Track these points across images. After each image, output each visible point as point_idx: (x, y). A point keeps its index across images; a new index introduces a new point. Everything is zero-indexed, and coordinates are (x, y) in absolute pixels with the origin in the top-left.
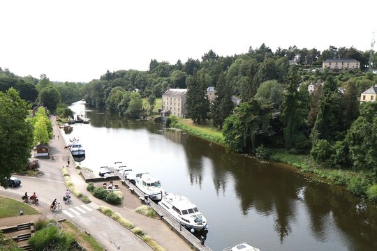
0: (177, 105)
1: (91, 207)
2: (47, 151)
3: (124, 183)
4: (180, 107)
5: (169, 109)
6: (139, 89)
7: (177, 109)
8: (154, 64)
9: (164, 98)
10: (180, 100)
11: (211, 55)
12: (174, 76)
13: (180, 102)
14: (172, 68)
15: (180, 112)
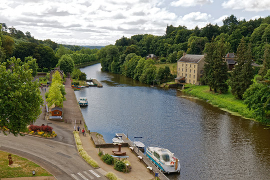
0: (192, 72)
1: (99, 173)
2: (60, 114)
3: (133, 151)
4: (196, 74)
5: (184, 76)
6: (154, 54)
7: (192, 76)
8: (170, 29)
9: (180, 64)
10: (196, 66)
11: (232, 19)
12: (190, 42)
13: (196, 69)
14: (189, 33)
15: (196, 79)
